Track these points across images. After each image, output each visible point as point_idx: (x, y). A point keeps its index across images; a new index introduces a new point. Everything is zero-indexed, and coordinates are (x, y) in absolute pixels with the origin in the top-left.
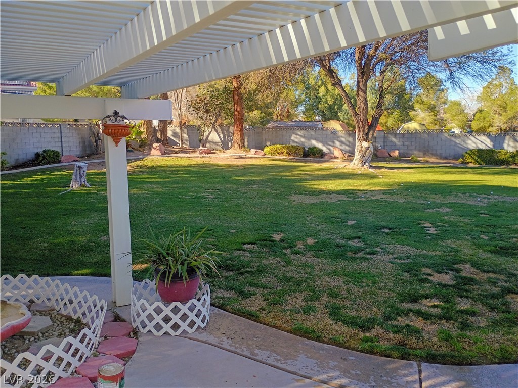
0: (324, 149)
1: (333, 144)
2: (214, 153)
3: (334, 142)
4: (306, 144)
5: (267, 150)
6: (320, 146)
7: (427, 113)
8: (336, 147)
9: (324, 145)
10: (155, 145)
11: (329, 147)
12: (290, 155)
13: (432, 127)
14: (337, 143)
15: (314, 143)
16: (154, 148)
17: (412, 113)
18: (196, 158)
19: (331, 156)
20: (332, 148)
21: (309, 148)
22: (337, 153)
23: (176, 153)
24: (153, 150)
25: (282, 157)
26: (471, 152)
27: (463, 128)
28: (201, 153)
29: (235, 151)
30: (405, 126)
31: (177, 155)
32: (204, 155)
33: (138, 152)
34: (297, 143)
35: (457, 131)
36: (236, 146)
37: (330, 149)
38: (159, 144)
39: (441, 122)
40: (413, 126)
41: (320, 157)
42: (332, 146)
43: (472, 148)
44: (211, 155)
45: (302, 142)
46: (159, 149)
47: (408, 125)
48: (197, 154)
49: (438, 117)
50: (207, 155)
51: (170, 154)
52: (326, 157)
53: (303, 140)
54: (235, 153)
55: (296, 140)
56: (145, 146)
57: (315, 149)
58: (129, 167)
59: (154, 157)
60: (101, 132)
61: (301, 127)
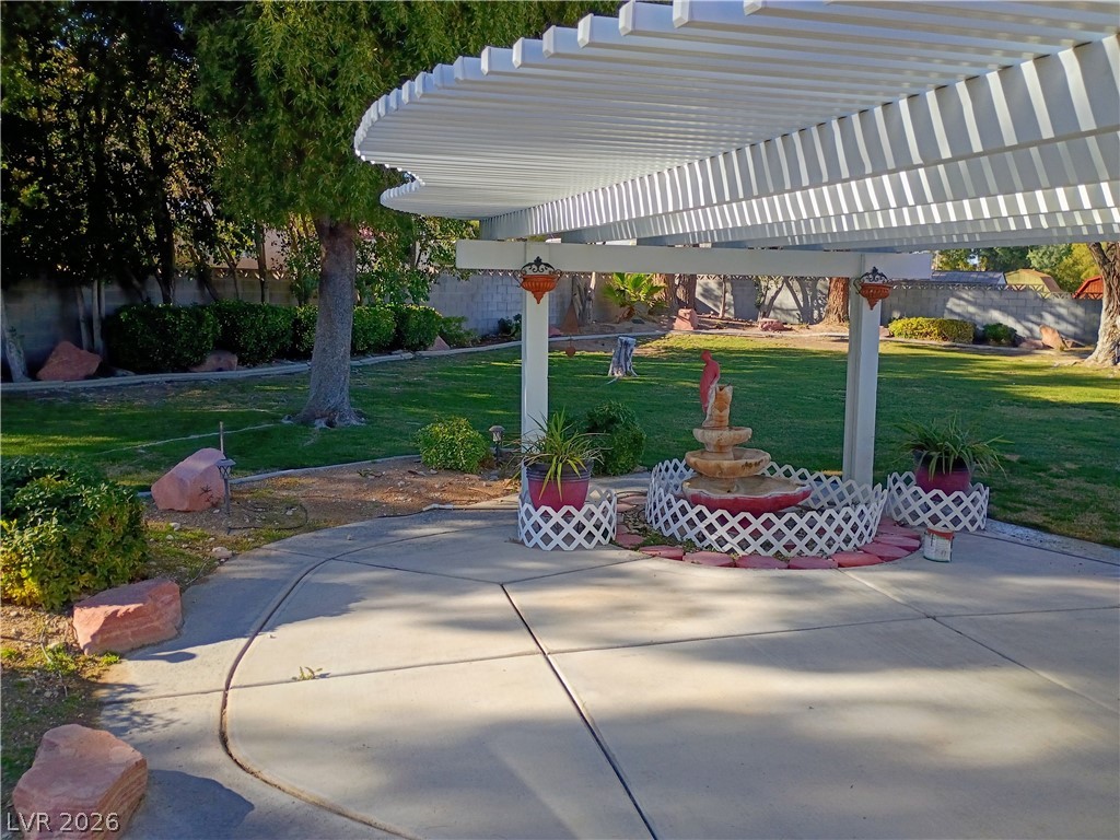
0: (1020, 330)
1: (1039, 321)
2: (791, 329)
3: (1041, 317)
4: (978, 318)
5: (895, 326)
6: (1010, 322)
8: (1045, 326)
9: (1019, 322)
10: (682, 312)
11: (1030, 325)
12: (945, 338)
14: (1049, 319)
15: (996, 316)
16: (681, 318)
18: (754, 338)
19: (1035, 345)
20: (1036, 329)
21: (987, 327)
22: (1048, 338)
23: (719, 327)
24: (678, 321)
25: (927, 341)
28: (766, 329)
29: (830, 327)
31: (721, 331)
32: (772, 334)
33: (651, 324)
34: (959, 315)
36: (833, 317)
37: (1031, 330)
38: (689, 311)
41: (1009, 345)
42: (1038, 324)
44: (784, 333)
45: (971, 314)
46: (689, 320)
48: (757, 330)
50: (777, 334)
51: (708, 329)
52: (1024, 345)
53: (972, 309)
54: (831, 331)
55: (958, 310)
56: (660, 313)
57: (999, 329)
58: (650, 349)
59: (682, 334)
60: (592, 286)
61: (971, 284)
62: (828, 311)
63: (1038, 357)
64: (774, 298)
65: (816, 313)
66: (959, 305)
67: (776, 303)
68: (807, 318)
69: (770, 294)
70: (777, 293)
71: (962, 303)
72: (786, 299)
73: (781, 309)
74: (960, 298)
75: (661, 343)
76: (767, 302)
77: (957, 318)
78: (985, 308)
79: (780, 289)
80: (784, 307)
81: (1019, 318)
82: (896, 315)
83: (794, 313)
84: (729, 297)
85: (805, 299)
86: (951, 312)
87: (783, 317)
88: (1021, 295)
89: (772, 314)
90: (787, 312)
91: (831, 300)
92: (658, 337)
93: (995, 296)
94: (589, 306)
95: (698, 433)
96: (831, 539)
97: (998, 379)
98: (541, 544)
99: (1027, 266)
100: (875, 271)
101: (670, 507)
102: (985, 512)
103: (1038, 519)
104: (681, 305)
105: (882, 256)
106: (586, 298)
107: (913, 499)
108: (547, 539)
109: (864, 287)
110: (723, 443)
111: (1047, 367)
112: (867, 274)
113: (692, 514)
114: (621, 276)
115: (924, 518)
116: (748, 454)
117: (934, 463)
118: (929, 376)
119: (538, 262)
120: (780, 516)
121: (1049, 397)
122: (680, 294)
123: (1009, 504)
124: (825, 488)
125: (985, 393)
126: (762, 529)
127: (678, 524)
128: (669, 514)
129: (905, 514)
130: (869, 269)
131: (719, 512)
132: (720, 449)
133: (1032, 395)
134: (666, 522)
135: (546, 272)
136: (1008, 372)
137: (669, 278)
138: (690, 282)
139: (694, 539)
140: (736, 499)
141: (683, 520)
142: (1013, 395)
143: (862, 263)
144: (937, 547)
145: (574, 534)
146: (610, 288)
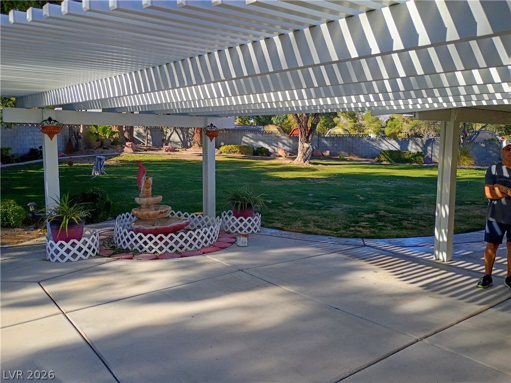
0: (270, 150)
1: (277, 145)
2: (178, 151)
3: (278, 144)
4: (254, 145)
5: (222, 149)
6: (266, 146)
7: (349, 120)
8: (279, 148)
9: (270, 146)
10: (127, 144)
11: (274, 147)
12: (242, 154)
13: (353, 133)
14: (280, 145)
15: (261, 144)
16: (127, 146)
17: (335, 120)
18: (162, 155)
19: (276, 155)
20: (276, 149)
21: (258, 148)
22: (280, 152)
23: (146, 150)
24: (126, 148)
25: (235, 155)
26: (384, 153)
27: (378, 134)
28: (167, 151)
29: (196, 149)
30: (332, 131)
31: (146, 152)
32: (170, 153)
33: (112, 149)
34: (247, 143)
35: (373, 136)
36: (196, 145)
37: (274, 149)
38: (131, 143)
39: (360, 128)
40: (338, 130)
41: (266, 156)
42: (277, 147)
43: (385, 149)
44: (175, 153)
45: (252, 143)
46: (131, 147)
47: (334, 130)
48: (163, 152)
49: (357, 123)
50: (172, 153)
51: (140, 151)
52: (272, 155)
53: (252, 141)
54: (196, 151)
55: (246, 141)
56: (117, 144)
57: (263, 149)
58: (113, 161)
59: (128, 154)
60: (81, 131)
61: (251, 131)
62: (194, 143)
63: (277, 160)
64: (170, 137)
65: (189, 143)
66: (247, 140)
67: (171, 139)
68: (185, 146)
69: (168, 135)
70: (171, 134)
71: (248, 138)
72: (175, 137)
73: (174, 142)
74: (247, 137)
75: (118, 158)
76: (167, 139)
77: (246, 145)
78: (257, 140)
79: (173, 133)
80: (175, 141)
81: (270, 145)
82: (222, 144)
83: (179, 143)
84: (149, 136)
85: (184, 137)
86: (244, 142)
87: (175, 146)
88: (270, 135)
89: (169, 144)
90: (176, 143)
91: (195, 138)
92: (117, 156)
93: (260, 135)
94: (80, 141)
95: (137, 200)
96: (199, 242)
97: (263, 170)
98: (60, 260)
99: (272, 123)
100: (212, 125)
101: (125, 235)
102: (260, 225)
103: (280, 225)
104: (127, 140)
105: (214, 118)
106: (78, 137)
107: (232, 221)
108: (62, 257)
109: (208, 132)
110: (149, 203)
111: (280, 164)
112: (209, 126)
113: (136, 237)
114: (96, 127)
115: (237, 229)
116: (161, 208)
117: (239, 206)
118: (237, 169)
119: (50, 119)
120: (176, 234)
121: (282, 176)
122: (126, 135)
123: (269, 220)
124: (196, 220)
125: (258, 176)
126: (169, 241)
127: (130, 243)
128: (125, 238)
129: (229, 228)
130: (209, 124)
131: (149, 235)
132: (148, 206)
133: (275, 175)
134: (124, 242)
135: (55, 125)
136: (267, 167)
137: (120, 128)
138: (130, 130)
139: (138, 249)
140: (156, 228)
141: (132, 241)
142: (268, 176)
143: (206, 122)
144: (242, 241)
145: (77, 253)
146: (91, 133)
